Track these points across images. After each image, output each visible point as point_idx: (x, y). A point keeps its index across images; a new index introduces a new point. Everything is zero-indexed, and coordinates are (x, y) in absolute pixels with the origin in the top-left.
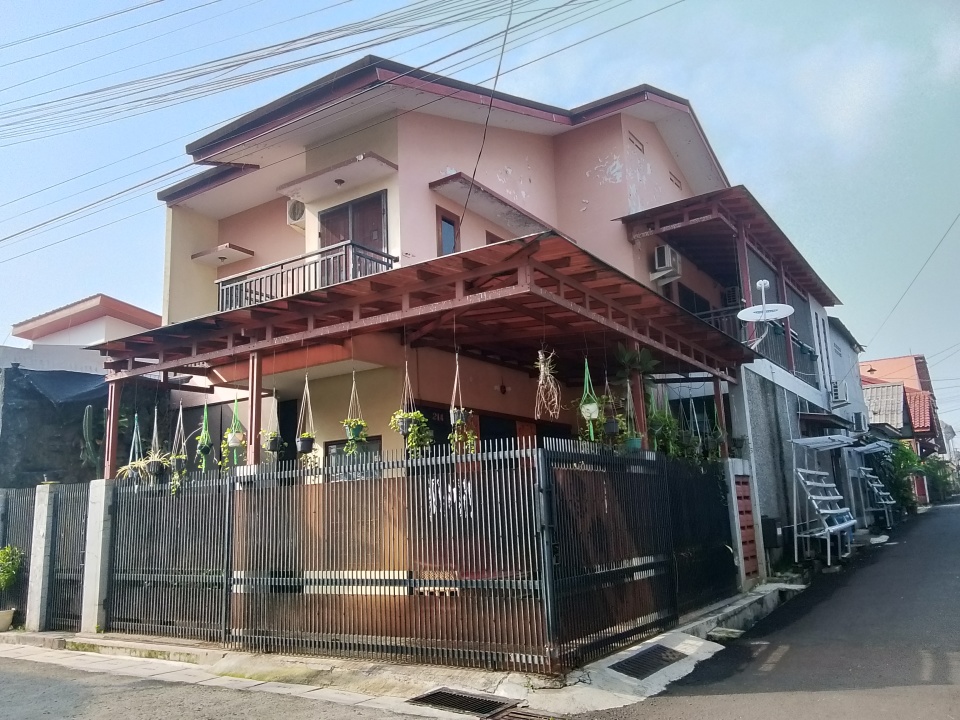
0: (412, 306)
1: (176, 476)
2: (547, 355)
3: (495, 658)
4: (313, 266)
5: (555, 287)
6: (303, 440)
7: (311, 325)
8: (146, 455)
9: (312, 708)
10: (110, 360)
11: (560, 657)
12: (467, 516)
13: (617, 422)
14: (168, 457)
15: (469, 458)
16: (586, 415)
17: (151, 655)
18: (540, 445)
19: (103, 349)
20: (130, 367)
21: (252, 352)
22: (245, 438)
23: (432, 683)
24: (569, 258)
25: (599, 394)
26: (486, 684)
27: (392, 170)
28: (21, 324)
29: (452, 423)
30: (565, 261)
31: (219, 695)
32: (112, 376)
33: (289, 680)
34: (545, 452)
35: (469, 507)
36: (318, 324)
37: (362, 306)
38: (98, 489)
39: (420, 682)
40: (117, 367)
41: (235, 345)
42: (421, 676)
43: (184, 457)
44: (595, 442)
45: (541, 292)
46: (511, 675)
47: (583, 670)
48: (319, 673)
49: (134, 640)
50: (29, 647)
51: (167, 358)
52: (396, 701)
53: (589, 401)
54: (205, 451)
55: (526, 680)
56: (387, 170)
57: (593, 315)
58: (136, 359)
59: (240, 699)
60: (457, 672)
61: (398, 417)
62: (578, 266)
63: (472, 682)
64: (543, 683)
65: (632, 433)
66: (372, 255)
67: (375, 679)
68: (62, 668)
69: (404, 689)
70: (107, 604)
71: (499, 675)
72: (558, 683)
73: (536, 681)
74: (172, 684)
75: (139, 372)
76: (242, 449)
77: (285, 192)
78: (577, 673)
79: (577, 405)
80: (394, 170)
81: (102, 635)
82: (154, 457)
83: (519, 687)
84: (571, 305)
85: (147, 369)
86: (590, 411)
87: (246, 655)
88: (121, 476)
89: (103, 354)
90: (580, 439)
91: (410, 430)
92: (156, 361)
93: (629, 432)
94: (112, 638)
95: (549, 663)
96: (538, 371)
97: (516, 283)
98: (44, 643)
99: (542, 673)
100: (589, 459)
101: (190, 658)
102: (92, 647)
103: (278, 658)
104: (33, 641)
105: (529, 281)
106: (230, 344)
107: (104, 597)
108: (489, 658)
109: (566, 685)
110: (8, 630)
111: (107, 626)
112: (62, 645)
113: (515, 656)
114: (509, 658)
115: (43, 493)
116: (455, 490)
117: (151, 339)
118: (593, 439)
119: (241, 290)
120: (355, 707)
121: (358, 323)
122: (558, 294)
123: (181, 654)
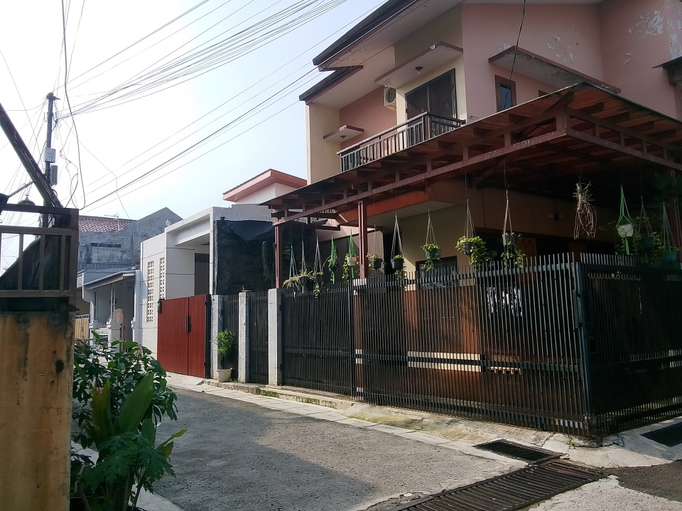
0: (470, 157)
1: (317, 287)
2: (583, 187)
3: (543, 421)
4: (401, 135)
5: (591, 130)
6: (395, 260)
7: (397, 178)
8: (299, 273)
9: (407, 444)
10: (274, 211)
11: (597, 424)
12: (518, 315)
13: (652, 238)
14: (312, 274)
15: (518, 271)
16: (621, 234)
17: (309, 401)
18: (578, 259)
19: (270, 204)
20: (286, 216)
21: (360, 200)
22: (358, 260)
23: (495, 435)
24: (603, 103)
25: (633, 216)
26: (536, 440)
27: (457, 53)
28: (228, 192)
29: (505, 244)
30: (599, 107)
31: (347, 430)
32: (276, 222)
33: (393, 424)
34: (581, 265)
35: (519, 308)
36: (403, 177)
37: (434, 160)
38: (273, 295)
39: (486, 434)
40: (278, 216)
41: (348, 196)
42: (486, 430)
43: (321, 273)
44: (630, 256)
45: (577, 134)
46: (556, 435)
47: (618, 436)
48: (413, 421)
49: (299, 391)
50: (240, 392)
51: (307, 208)
52: (465, 445)
53: (624, 222)
54: (334, 269)
55: (568, 440)
56: (454, 53)
57: (629, 150)
58: (290, 210)
59: (360, 434)
60: (513, 429)
61: (462, 241)
62: (611, 109)
63: (526, 438)
64: (581, 442)
65: (667, 247)
66: (445, 121)
67: (452, 429)
68: (257, 406)
69: (473, 438)
70: (282, 367)
71: (547, 434)
72: (595, 444)
73: (576, 440)
74: (319, 421)
75: (291, 218)
76: (357, 268)
77: (380, 82)
78: (613, 438)
79: (614, 225)
80: (460, 52)
81: (280, 387)
82: (304, 274)
83: (562, 444)
84: (606, 143)
85: (297, 216)
86: (626, 230)
87: (366, 406)
88: (286, 286)
89: (270, 208)
90: (616, 254)
91: (471, 251)
92: (301, 211)
93: (664, 247)
94: (286, 389)
95: (587, 428)
96: (576, 200)
97: (555, 130)
98: (248, 390)
99: (582, 435)
100: (625, 270)
101: (332, 405)
102: (275, 394)
103: (387, 409)
104: (242, 388)
105: (566, 127)
106: (345, 196)
107: (281, 363)
108: (539, 421)
109: (602, 446)
110: (229, 382)
111: (282, 382)
112: (258, 392)
113: (559, 421)
114: (555, 422)
115: (242, 297)
116: (507, 295)
117: (297, 196)
118: (628, 254)
119: (354, 157)
120: (436, 447)
121: (431, 173)
122: (594, 135)
123: (326, 402)
